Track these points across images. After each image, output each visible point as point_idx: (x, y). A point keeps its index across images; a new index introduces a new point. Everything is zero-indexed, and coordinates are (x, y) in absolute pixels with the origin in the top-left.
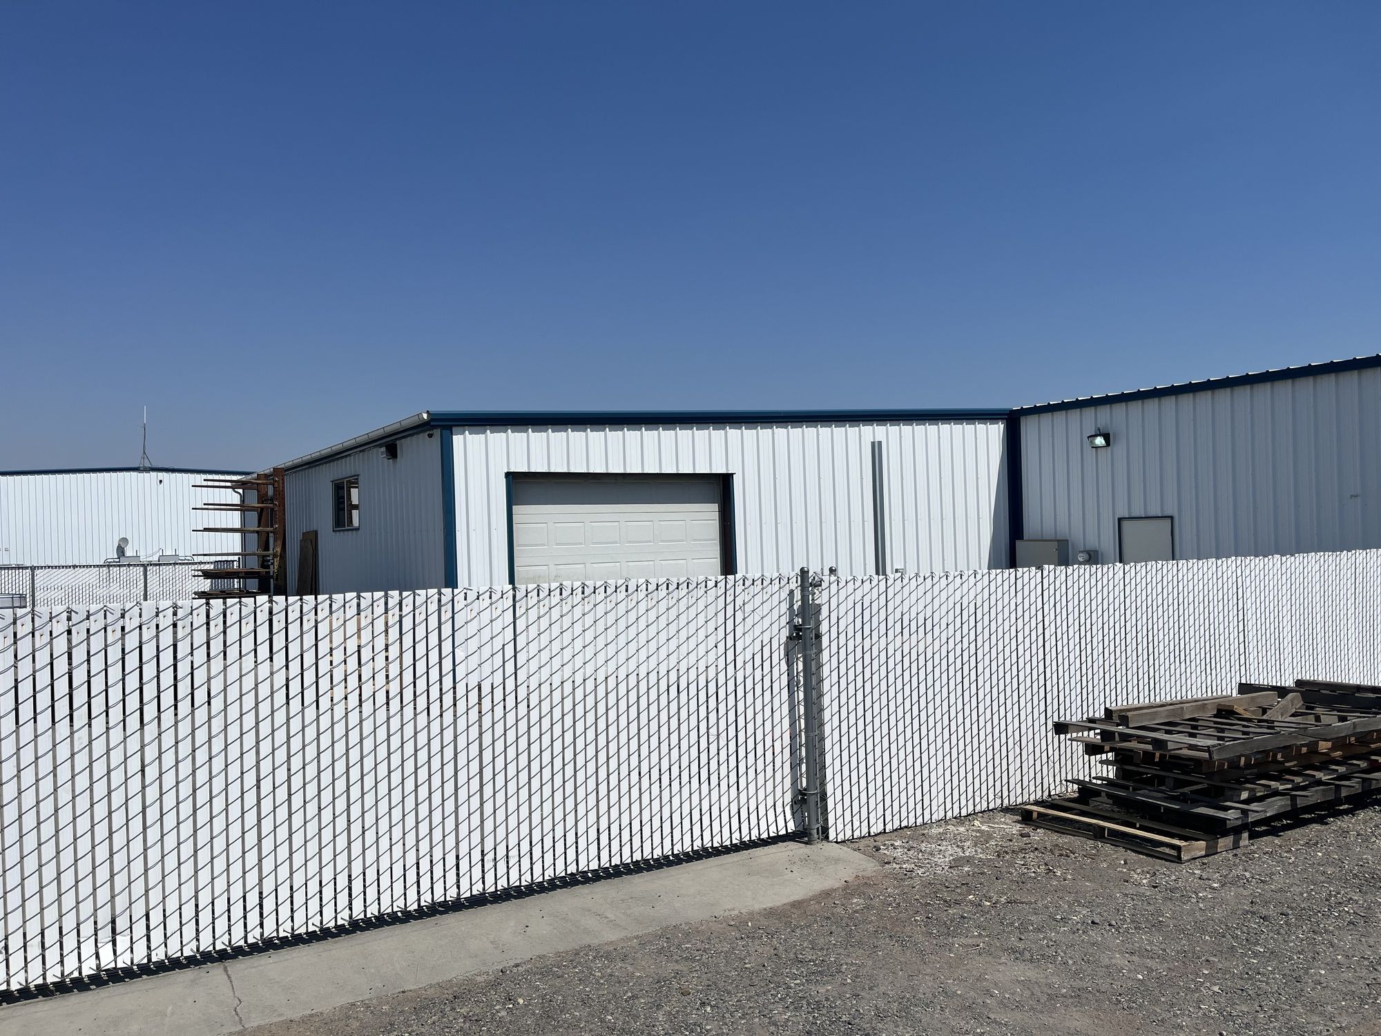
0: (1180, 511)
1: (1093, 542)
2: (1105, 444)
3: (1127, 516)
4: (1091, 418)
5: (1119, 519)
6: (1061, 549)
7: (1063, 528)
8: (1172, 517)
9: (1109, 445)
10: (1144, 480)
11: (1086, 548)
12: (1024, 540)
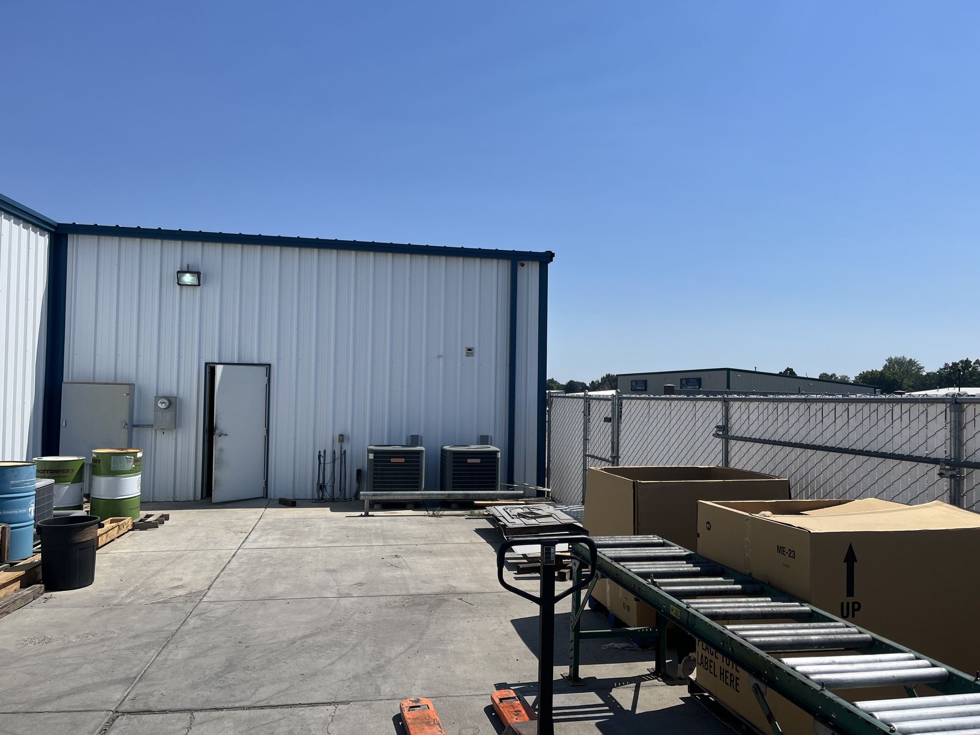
0: (279, 359)
1: (169, 387)
2: (196, 282)
3: (216, 361)
4: (175, 253)
5: (206, 364)
6: (131, 394)
7: (127, 370)
8: (270, 364)
9: (199, 285)
10: (240, 326)
11: (160, 394)
12: (70, 381)
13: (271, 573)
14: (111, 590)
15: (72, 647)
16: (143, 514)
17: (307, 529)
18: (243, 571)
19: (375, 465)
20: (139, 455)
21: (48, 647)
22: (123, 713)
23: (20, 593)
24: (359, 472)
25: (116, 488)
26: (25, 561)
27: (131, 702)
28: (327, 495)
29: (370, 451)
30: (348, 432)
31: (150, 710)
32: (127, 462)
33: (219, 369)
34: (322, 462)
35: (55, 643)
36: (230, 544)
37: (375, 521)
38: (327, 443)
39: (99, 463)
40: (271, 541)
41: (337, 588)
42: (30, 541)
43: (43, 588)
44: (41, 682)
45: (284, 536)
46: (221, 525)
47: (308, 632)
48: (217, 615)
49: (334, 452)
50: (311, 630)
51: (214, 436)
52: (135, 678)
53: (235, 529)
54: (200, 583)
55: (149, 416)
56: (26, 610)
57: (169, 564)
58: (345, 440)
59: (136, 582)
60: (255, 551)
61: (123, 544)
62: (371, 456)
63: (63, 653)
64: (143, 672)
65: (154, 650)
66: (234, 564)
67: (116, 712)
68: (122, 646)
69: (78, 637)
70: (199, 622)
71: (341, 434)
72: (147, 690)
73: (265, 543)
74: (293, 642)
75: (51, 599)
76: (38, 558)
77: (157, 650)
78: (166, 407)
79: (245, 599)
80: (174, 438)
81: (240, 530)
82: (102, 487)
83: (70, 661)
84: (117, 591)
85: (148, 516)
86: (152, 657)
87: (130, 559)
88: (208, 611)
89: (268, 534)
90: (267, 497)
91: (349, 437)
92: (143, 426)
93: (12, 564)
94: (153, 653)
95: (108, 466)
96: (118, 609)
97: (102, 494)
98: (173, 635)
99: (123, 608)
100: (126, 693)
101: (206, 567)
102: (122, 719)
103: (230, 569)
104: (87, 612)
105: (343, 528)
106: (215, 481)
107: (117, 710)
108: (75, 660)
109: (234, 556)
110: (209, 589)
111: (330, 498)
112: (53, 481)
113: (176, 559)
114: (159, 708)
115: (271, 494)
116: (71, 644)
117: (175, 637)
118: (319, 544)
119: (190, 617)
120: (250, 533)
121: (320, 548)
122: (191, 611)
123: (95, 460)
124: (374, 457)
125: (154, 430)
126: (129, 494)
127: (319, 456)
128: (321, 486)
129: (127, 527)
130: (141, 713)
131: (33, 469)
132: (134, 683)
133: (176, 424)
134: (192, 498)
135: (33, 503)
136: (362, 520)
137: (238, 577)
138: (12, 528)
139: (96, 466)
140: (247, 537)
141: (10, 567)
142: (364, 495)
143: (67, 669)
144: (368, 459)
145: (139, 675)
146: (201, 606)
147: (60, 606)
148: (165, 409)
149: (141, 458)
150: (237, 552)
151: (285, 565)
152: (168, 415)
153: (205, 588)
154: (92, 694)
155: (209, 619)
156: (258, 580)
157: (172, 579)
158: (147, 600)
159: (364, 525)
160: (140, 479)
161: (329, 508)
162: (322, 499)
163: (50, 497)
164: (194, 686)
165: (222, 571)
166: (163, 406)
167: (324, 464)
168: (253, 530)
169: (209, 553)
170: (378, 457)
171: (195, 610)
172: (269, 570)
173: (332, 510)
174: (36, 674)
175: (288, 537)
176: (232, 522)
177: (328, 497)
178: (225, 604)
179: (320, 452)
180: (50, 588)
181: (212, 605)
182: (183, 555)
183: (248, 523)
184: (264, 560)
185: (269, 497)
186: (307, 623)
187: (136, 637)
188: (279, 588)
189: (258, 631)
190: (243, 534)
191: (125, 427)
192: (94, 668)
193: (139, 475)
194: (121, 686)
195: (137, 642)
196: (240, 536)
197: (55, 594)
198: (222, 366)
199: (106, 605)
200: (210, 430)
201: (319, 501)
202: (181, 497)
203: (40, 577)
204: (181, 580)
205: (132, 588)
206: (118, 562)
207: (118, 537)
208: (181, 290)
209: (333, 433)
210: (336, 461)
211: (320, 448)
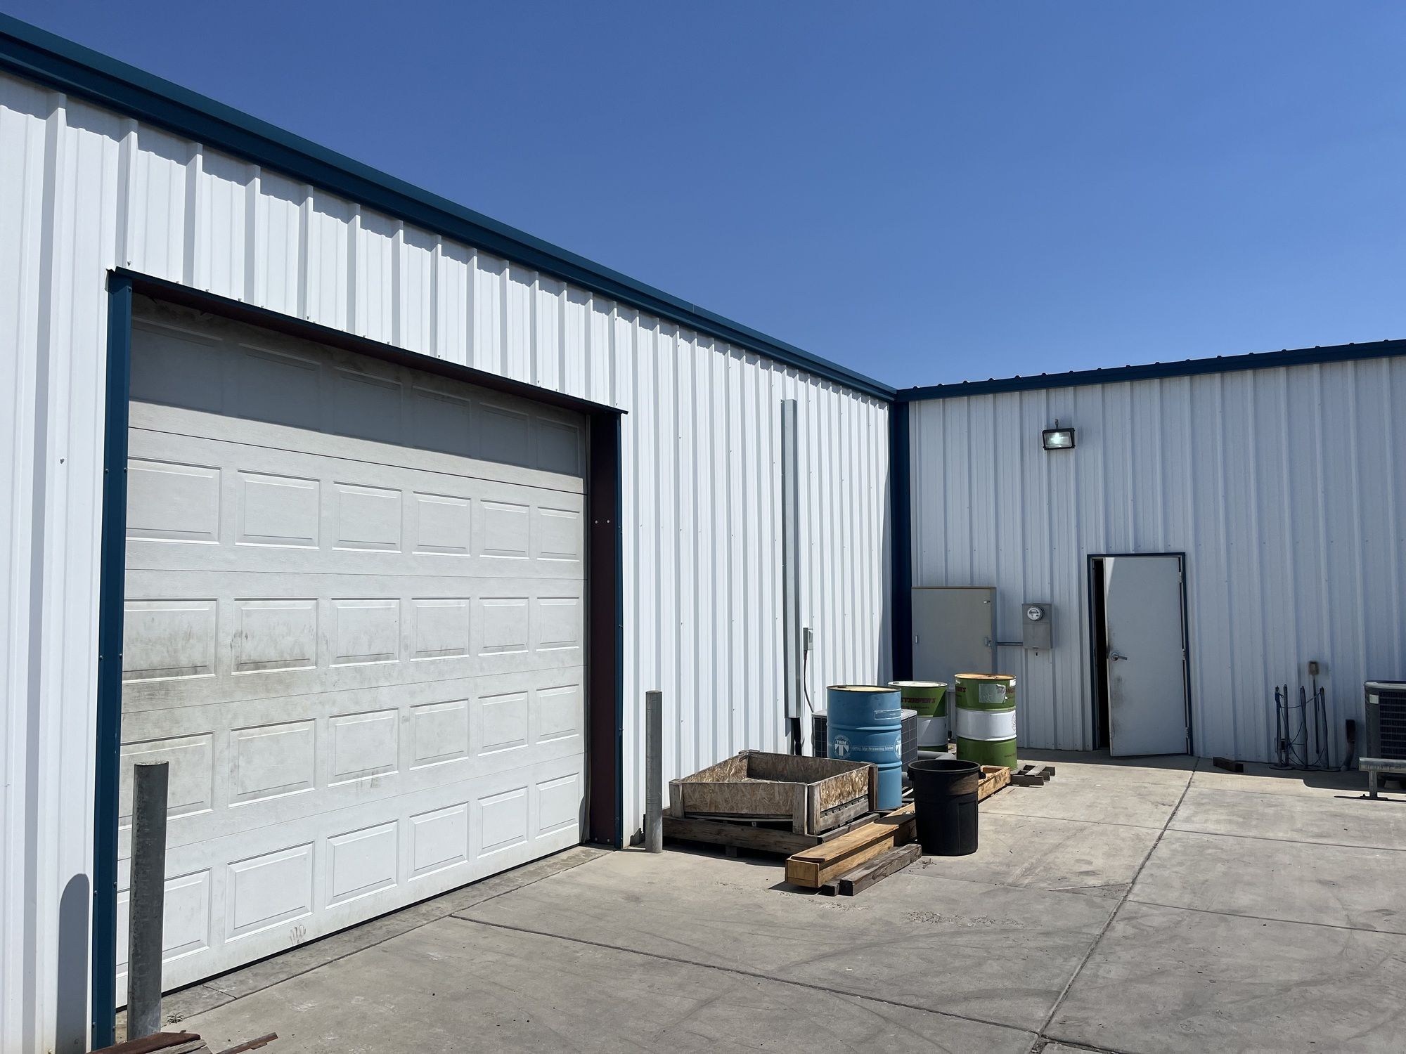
0: (1197, 545)
1: (1040, 589)
2: (1068, 443)
3: (1103, 552)
4: (1038, 406)
5: (1089, 556)
6: (992, 602)
7: (985, 569)
8: (1184, 553)
9: (1073, 446)
10: (1134, 500)
11: (1029, 600)
12: (919, 586)
13: (1225, 874)
14: (1001, 863)
15: (968, 933)
16: (1021, 764)
17: (1270, 811)
18: (1181, 864)
19: (1382, 715)
20: (1012, 683)
21: (938, 928)
22: (1053, 1040)
23: (895, 852)
24: (1351, 725)
25: (986, 726)
26: (895, 812)
27: (1060, 1027)
28: (1295, 759)
29: (1369, 691)
30: (1326, 656)
31: (1087, 1043)
32: (998, 693)
33: (1109, 563)
34: (1282, 704)
35: (946, 924)
36: (1151, 822)
37: (1392, 808)
38: (1289, 675)
39: (964, 691)
40: (1214, 822)
41: (1345, 913)
42: (899, 787)
43: (920, 849)
44: (940, 973)
45: (1235, 818)
46: (1130, 790)
47: (1309, 977)
48: (1155, 924)
49: (1302, 690)
50: (1312, 975)
51: (1108, 660)
52: (1059, 993)
53: (1153, 798)
54: (1120, 875)
55: (1017, 631)
56: (903, 875)
57: (1068, 838)
58: (1320, 672)
59: (1030, 857)
60: (1192, 836)
61: (1003, 803)
62: (1375, 699)
63: (959, 939)
64: (1067, 986)
65: (1075, 959)
66: (1163, 850)
67: (1043, 1036)
68: (1032, 944)
69: (973, 920)
70: (1130, 931)
71: (1313, 660)
72: (1079, 1014)
73: (1205, 825)
74: (1286, 988)
75: (930, 865)
76: (910, 809)
77: (1080, 959)
78: (1037, 618)
79: (1192, 908)
80: (1051, 660)
81: (1160, 800)
82: (969, 722)
83: (969, 951)
84: (1008, 865)
85: (1028, 768)
86: (1075, 968)
87: (1016, 825)
88: (1140, 915)
89: (1206, 812)
90: (1192, 754)
91: (1327, 668)
92: (1010, 644)
93: (882, 815)
94: (1075, 962)
95: (975, 696)
96: (1015, 890)
97: (970, 733)
98: (1097, 943)
99: (1021, 891)
100: (1051, 1013)
101: (1121, 849)
102: (1052, 1048)
103: (1159, 858)
104: (978, 889)
105: (1335, 815)
106: (1113, 725)
107: (1044, 1033)
108: (976, 952)
109: (1159, 839)
110: (1133, 883)
111: (1301, 763)
112: (914, 712)
113: (1077, 832)
114: (1100, 1043)
115: (1199, 748)
116: (966, 929)
117: (1100, 945)
118: (1297, 836)
119: (1115, 919)
120: (1177, 807)
121: (1300, 844)
122: (1115, 911)
123: (959, 688)
124: (1380, 700)
125: (1024, 651)
126: (1001, 735)
127: (1277, 695)
128: (1283, 743)
129: (1004, 780)
130: (1077, 1046)
131: (897, 696)
132: (1059, 1000)
133: (1052, 641)
134: (1080, 747)
135: (899, 740)
136: (1368, 805)
137: (1173, 872)
138: (880, 769)
139: (960, 696)
140: (1174, 813)
141: (881, 817)
142: (1366, 763)
143: (969, 962)
144: (1368, 704)
145: (1063, 989)
146: (1127, 906)
147: (943, 875)
148: (1036, 620)
149: (1014, 687)
150: (1162, 833)
151: (1247, 864)
152: (1042, 629)
153: (1128, 881)
154: (1006, 1003)
155: (1144, 928)
156: (1207, 881)
157: (1078, 861)
158: (1049, 884)
159: (1373, 814)
160: (1015, 716)
161: (1302, 780)
162: (1287, 764)
163: (914, 733)
164: (1145, 1024)
165: (1148, 858)
166: (1035, 617)
167: (1287, 708)
168: (1180, 802)
169: (1122, 830)
170: (1386, 701)
171: (1120, 910)
172: (1221, 868)
173: (1308, 784)
174: (932, 962)
175: (1241, 820)
176: (1145, 788)
177: (1297, 761)
178: (1163, 910)
179: (1277, 688)
180: (928, 850)
181: (1144, 909)
182: (1085, 828)
183: (1171, 790)
184: (1210, 851)
185: (1196, 754)
186: (1303, 962)
187: (1047, 934)
188: (1243, 899)
189: (1224, 960)
190: (1166, 807)
191: (987, 645)
192: (1002, 967)
193: (1013, 710)
194: (1041, 1000)
195: (1049, 942)
196: (1163, 810)
197: (934, 858)
198: (1112, 559)
199: (997, 882)
200: (1100, 652)
201: (1282, 768)
202: (1066, 744)
203: (915, 833)
204: (1090, 863)
205: (1026, 865)
206: (1001, 826)
207: (995, 793)
208: (1049, 455)
209: (1298, 655)
210: (1307, 704)
211: (1277, 681)
